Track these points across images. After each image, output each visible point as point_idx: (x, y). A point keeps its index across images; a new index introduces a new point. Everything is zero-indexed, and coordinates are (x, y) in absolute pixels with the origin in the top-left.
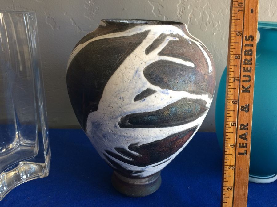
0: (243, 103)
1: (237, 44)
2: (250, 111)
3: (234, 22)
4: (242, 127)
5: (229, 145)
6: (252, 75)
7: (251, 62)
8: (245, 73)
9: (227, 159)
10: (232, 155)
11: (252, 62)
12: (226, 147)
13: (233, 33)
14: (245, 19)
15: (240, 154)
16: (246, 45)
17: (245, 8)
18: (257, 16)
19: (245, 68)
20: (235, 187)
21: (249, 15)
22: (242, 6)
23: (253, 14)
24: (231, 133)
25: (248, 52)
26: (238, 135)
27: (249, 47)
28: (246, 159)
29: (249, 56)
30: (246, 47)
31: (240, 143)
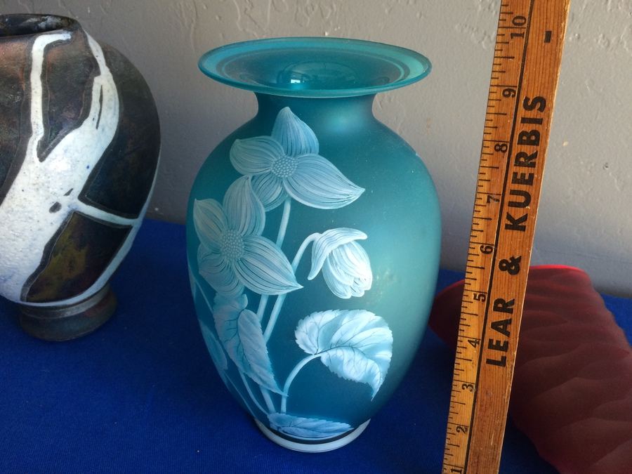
0: (505, 254)
1: (502, 116)
2: (521, 271)
3: (500, 64)
4: (500, 305)
5: (467, 339)
6: (534, 191)
7: (533, 161)
8: (516, 185)
9: (461, 367)
10: (471, 360)
11: (537, 160)
12: (459, 344)
13: (495, 91)
14: (528, 57)
15: (489, 362)
16: (524, 120)
17: (531, 30)
18: (560, 50)
19: (517, 173)
20: (475, 428)
21: (539, 47)
22: (522, 24)
23: (549, 44)
24: (472, 314)
25: (529, 138)
26: (488, 320)
27: (531, 125)
28: (504, 376)
29: (529, 146)
30: (525, 124)
31: (493, 340)
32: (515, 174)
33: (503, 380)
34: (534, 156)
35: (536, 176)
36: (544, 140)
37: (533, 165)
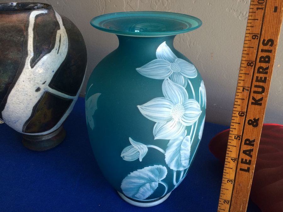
0: (251, 117)
1: (251, 48)
2: (259, 126)
3: (251, 23)
4: (248, 142)
5: (230, 158)
6: (267, 86)
7: (267, 71)
8: (258, 83)
9: (227, 172)
10: (232, 169)
12: (226, 160)
13: (248, 36)
14: (265, 19)
15: (241, 169)
16: (262, 51)
17: (267, 6)
18: (281, 16)
19: (258, 77)
20: (233, 202)
21: (271, 15)
22: (262, 3)
23: (276, 13)
24: (233, 146)
25: (265, 59)
26: (241, 149)
27: (266, 53)
28: (248, 177)
29: (265, 64)
30: (263, 53)
31: (243, 159)
32: (257, 77)
33: (248, 179)
34: (267, 68)
35: (268, 78)
36: (272, 60)
37: (266, 73)
